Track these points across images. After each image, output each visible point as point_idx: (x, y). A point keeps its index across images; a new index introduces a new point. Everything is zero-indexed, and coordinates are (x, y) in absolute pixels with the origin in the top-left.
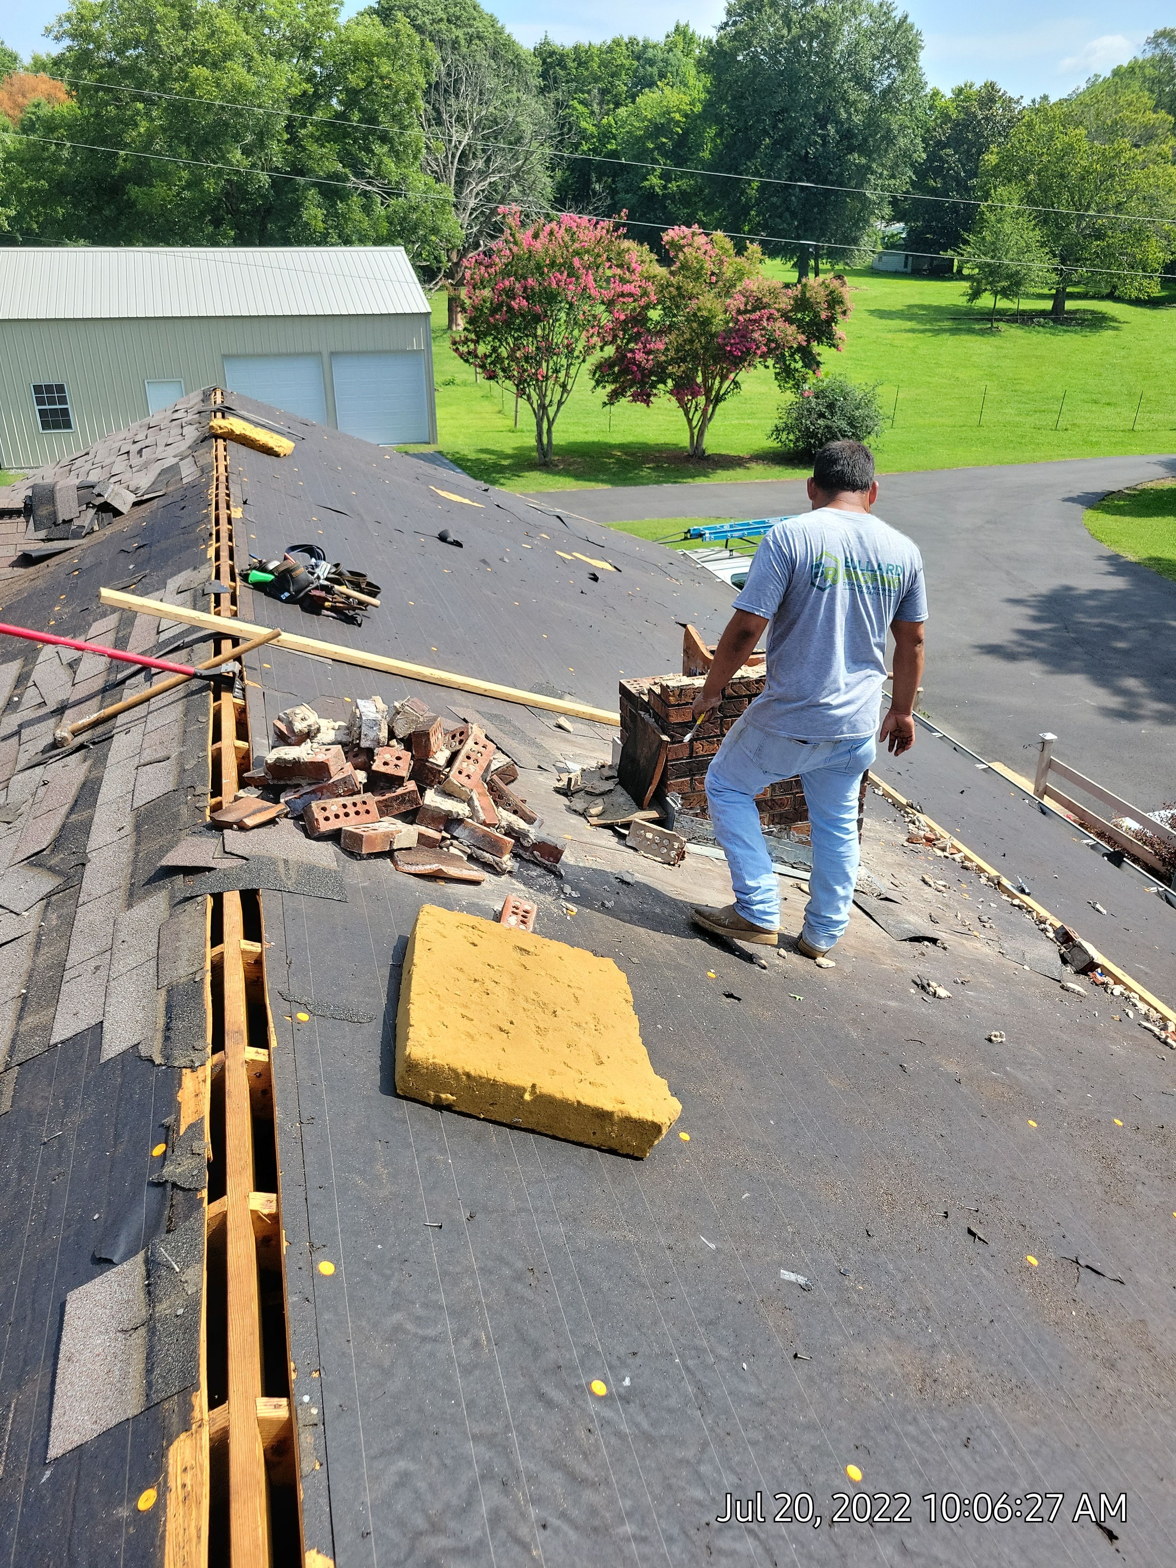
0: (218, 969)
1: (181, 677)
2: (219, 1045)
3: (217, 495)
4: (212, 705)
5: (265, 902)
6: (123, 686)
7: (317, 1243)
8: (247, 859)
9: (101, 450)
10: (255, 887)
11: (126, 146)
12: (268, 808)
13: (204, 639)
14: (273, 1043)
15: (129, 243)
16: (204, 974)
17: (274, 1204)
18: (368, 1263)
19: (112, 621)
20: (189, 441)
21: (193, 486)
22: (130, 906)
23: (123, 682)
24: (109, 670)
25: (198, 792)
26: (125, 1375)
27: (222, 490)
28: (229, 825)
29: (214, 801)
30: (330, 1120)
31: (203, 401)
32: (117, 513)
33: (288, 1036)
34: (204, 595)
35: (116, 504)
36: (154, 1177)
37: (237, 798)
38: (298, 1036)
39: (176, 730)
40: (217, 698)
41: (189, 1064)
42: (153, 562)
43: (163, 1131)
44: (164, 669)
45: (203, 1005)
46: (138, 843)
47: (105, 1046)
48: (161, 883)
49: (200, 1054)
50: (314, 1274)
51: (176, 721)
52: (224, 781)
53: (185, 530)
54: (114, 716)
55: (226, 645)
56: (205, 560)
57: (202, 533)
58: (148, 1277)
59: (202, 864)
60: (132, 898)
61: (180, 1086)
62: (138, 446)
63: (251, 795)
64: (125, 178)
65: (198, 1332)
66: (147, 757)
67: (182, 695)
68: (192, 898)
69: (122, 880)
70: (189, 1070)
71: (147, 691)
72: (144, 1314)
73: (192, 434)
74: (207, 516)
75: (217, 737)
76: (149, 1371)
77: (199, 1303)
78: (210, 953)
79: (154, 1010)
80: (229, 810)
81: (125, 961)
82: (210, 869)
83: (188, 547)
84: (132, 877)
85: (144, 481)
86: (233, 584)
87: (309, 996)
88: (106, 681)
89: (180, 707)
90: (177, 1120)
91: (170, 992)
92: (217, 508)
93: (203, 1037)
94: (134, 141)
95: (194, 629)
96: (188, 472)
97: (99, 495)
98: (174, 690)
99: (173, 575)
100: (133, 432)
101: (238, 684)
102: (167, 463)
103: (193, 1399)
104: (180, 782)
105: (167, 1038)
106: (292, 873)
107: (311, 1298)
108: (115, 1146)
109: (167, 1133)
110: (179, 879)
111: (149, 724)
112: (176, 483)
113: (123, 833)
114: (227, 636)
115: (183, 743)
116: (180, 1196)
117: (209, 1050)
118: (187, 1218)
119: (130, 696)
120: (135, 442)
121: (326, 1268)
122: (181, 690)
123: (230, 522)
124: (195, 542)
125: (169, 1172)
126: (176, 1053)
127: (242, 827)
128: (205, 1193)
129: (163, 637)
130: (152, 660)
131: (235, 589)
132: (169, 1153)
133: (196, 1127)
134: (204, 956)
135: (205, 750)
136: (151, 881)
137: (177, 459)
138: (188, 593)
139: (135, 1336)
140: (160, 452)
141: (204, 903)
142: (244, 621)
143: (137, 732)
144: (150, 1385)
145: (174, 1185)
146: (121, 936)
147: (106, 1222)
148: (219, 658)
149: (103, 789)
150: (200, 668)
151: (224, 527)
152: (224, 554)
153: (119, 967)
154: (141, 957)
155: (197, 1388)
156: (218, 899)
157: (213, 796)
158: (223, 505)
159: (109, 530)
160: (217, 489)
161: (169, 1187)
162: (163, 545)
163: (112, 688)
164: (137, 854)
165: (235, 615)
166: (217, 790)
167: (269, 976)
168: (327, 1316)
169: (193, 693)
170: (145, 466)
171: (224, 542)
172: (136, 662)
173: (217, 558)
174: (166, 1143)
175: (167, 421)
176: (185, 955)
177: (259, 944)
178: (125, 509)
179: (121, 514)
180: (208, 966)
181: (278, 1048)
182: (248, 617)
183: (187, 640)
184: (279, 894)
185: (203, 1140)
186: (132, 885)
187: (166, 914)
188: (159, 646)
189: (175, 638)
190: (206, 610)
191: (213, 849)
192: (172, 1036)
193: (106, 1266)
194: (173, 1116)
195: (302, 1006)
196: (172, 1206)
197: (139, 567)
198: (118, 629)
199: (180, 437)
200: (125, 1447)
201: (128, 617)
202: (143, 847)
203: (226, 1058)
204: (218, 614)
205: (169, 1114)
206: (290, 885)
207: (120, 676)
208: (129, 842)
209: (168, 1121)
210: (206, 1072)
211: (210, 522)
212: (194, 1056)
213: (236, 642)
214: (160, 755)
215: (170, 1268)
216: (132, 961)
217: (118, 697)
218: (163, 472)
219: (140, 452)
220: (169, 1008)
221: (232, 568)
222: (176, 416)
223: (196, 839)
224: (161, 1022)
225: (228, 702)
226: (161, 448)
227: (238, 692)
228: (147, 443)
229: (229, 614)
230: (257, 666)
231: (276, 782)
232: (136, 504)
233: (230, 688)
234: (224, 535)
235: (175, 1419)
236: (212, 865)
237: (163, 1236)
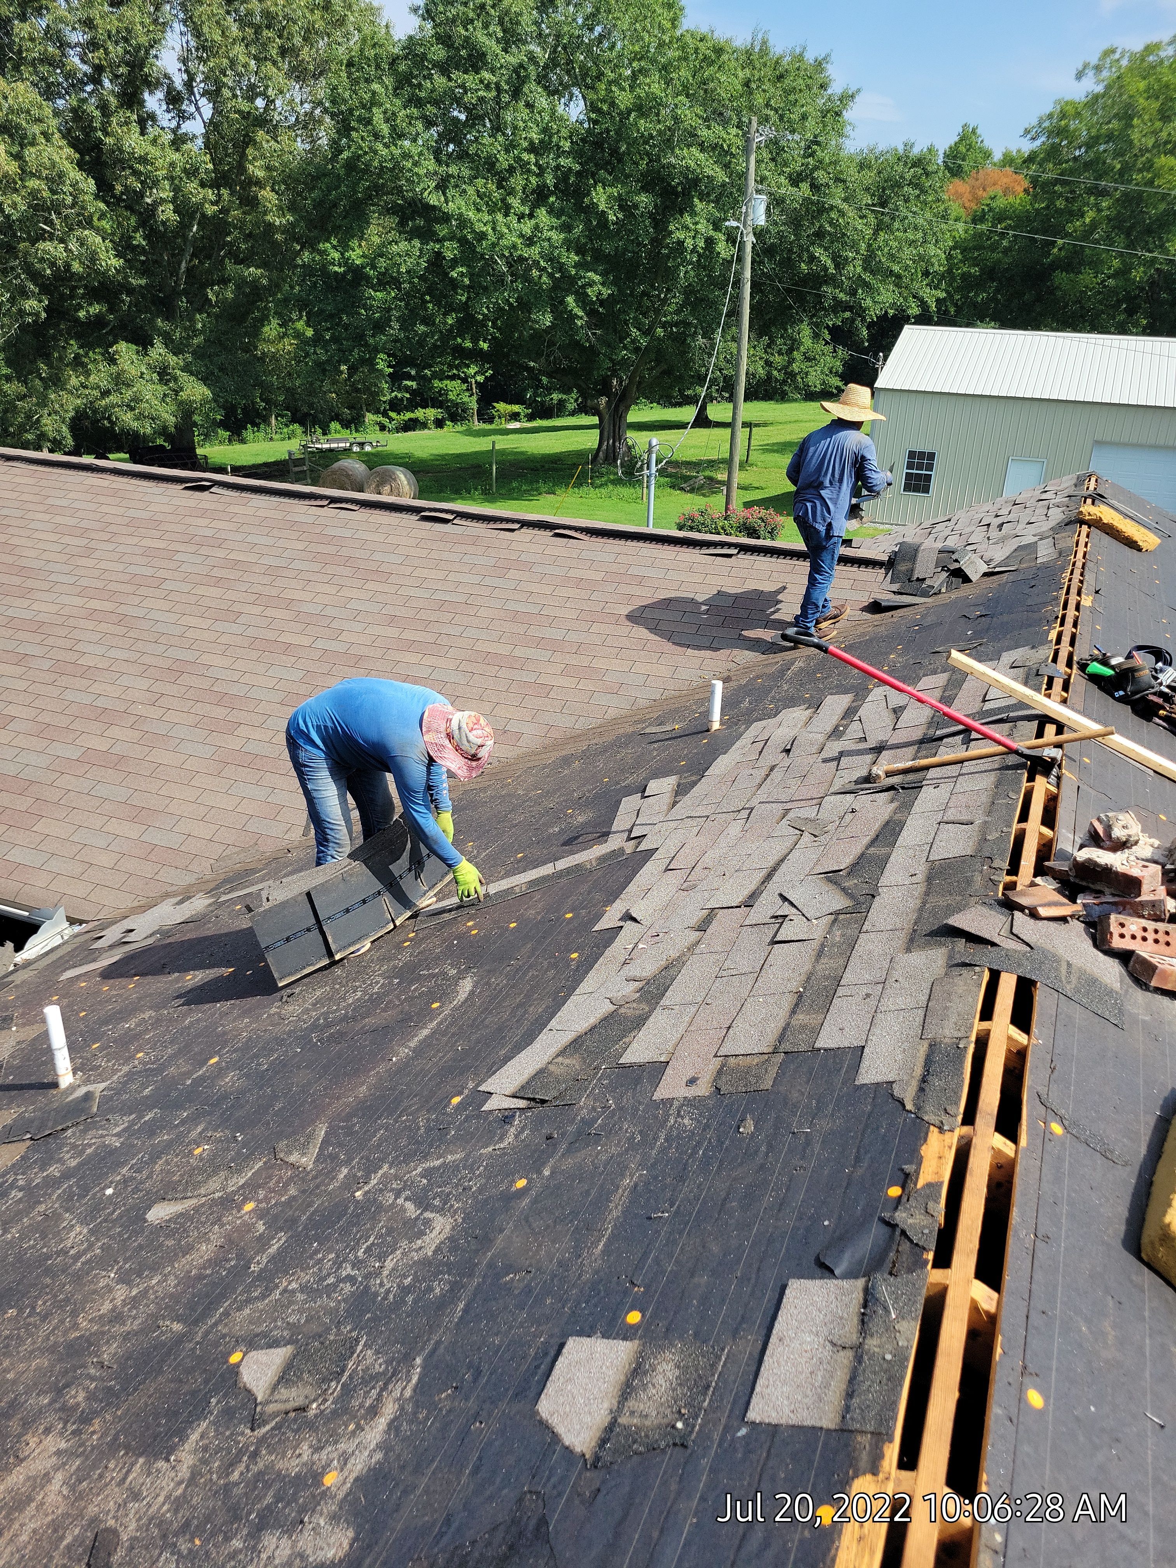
0: (982, 1043)
1: (1001, 749)
2: (969, 1118)
3: (1070, 580)
4: (1025, 785)
5: (1041, 998)
6: (939, 743)
7: (1031, 1368)
8: (1032, 948)
9: (964, 518)
10: (1033, 978)
11: (1067, 235)
12: (1063, 905)
13: (1029, 718)
14: (1023, 1141)
15: (1037, 327)
16: (969, 1043)
17: (994, 1304)
18: (1078, 1419)
19: (941, 679)
20: (1052, 523)
21: (1045, 566)
22: (908, 950)
23: (941, 739)
24: (930, 724)
25: (994, 865)
26: (827, 1386)
27: (1077, 576)
28: (1021, 908)
29: (1009, 878)
30: (1066, 1249)
31: (1076, 486)
32: (966, 579)
33: (1039, 1142)
34: (1037, 675)
35: (969, 572)
36: (886, 1215)
37: (1033, 884)
38: (1049, 1146)
39: (985, 798)
40: (1031, 779)
41: (937, 1123)
42: (991, 633)
43: (902, 1176)
44: (986, 737)
45: (962, 1073)
46: (927, 894)
47: (862, 1070)
48: (943, 939)
49: (950, 1119)
50: (1021, 1399)
51: (986, 789)
52: (1022, 863)
53: (1031, 609)
54: (927, 768)
55: (1050, 729)
56: (1045, 641)
57: (1048, 614)
58: (865, 1306)
59: (987, 936)
60: (910, 945)
61: (925, 1140)
62: (1000, 520)
63: (1047, 887)
64: (1055, 266)
65: (901, 1386)
66: (950, 815)
67: (996, 766)
68: (970, 965)
69: (906, 923)
70: (936, 1130)
71: (962, 754)
72: (853, 1338)
73: (1057, 515)
74: (1057, 598)
75: (1024, 817)
76: (850, 1395)
77: (907, 1359)
78: (978, 1026)
79: (914, 1057)
80: (1023, 894)
81: (895, 1000)
82: (993, 944)
83: (1030, 626)
84: (916, 923)
85: (999, 554)
86: (1069, 671)
87: (1067, 1111)
88: (925, 734)
89: (992, 778)
90: (917, 1172)
91: (933, 1046)
92: (1068, 593)
93: (957, 1104)
94: (1075, 231)
95: (1022, 705)
96: (1045, 553)
97: (956, 561)
98: (990, 759)
99: (1009, 649)
100: (997, 506)
101: (1055, 771)
102: (1025, 541)
103: (885, 1448)
104: (979, 850)
105: (921, 1090)
106: (1074, 980)
107: (1015, 1420)
108: (854, 1166)
109: (906, 1179)
110: (961, 943)
111: (958, 785)
112: (1030, 561)
113: (914, 879)
114: (1052, 721)
115: (989, 813)
116: (905, 1246)
117: (960, 1118)
118: (910, 1271)
119: (945, 753)
120: (997, 516)
121: (1035, 1399)
122: (996, 762)
123: (1078, 608)
124: (1039, 622)
125: (900, 1216)
126: (928, 1108)
127: (1034, 914)
128: (930, 1256)
129: (988, 706)
130: (976, 724)
131: (1070, 676)
132: (904, 1199)
133: (934, 1187)
134: (971, 1027)
135: (1010, 827)
136: (933, 934)
137: (1036, 538)
138: (1021, 669)
139: (842, 1353)
140: (1020, 529)
141: (980, 975)
142: (1073, 709)
143: (945, 789)
144: (847, 1409)
145: (903, 1233)
146: (896, 975)
147: (834, 1232)
148: (1040, 741)
149: (904, 833)
150: (1021, 745)
151: (1071, 613)
152: (1066, 639)
153: (888, 1003)
154: (910, 1002)
155: (891, 1441)
156: (995, 976)
157: (1009, 873)
158: (1074, 590)
159: (954, 595)
160: (1072, 573)
161: (898, 1232)
162: (1005, 618)
163: (929, 741)
164: (924, 903)
165: (1064, 701)
166: (1014, 869)
167: (1031, 1073)
168: (1026, 1448)
169: (1008, 768)
170: (1003, 540)
171: (1068, 628)
172: (960, 722)
173: (1058, 641)
174: (903, 1188)
175: (1033, 501)
176: (954, 1018)
177: (1026, 1036)
178: (974, 577)
179: (970, 581)
180: (973, 1038)
181: (1027, 1149)
182: (1076, 706)
183: (1012, 714)
184: (1056, 994)
185: (939, 1203)
186: (914, 931)
187: (942, 971)
188: (982, 714)
189: (1000, 710)
190: (1038, 690)
191: (1000, 925)
192: (927, 1090)
193: (827, 1274)
194: (914, 1167)
195: (1058, 1118)
196: (898, 1251)
197: (977, 634)
198: (945, 688)
199: (1044, 518)
200: (814, 1451)
201: (958, 678)
202: (931, 899)
203: (975, 1134)
204: (1049, 696)
205: (911, 1163)
206: (1069, 989)
207: (939, 733)
208: (919, 889)
209: (907, 1168)
210: (953, 1139)
211: (1058, 605)
212: (945, 1118)
213: (1060, 728)
214: (964, 818)
215: (886, 1310)
216: (901, 1002)
217: (934, 751)
218: (1020, 548)
219: (1001, 526)
220: (928, 1062)
221: (1070, 656)
222: (1044, 496)
223: (985, 910)
224: (919, 1071)
225: (1042, 786)
226: (1021, 526)
227: (1053, 779)
228: (1009, 518)
229: (1059, 699)
230: (1077, 758)
231: (1077, 881)
232: (986, 575)
233: (1047, 773)
234: (1069, 621)
235: (864, 1457)
236: (996, 940)
237: (886, 1276)
